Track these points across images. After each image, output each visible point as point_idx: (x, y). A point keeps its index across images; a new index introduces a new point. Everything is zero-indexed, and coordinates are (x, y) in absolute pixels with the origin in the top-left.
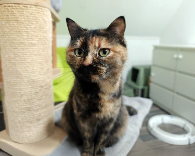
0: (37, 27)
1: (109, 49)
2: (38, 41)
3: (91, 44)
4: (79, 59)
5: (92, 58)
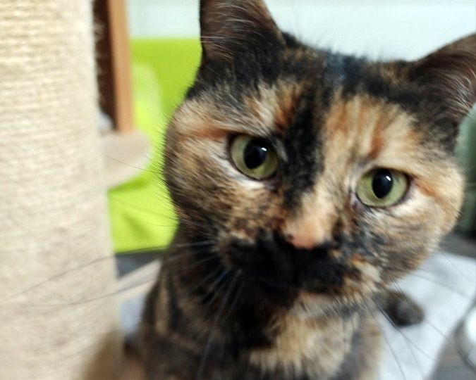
1: (409, 178)
2: (30, 55)
3: (339, 136)
4: (253, 195)
5: (332, 211)
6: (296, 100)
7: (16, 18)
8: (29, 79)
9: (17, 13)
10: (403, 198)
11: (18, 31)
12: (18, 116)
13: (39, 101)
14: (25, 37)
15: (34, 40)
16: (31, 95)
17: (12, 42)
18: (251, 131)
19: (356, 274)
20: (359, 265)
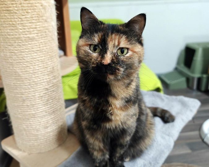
0: (34, 16)
1: (128, 49)
3: (111, 42)
4: (96, 56)
5: (111, 57)
6: (102, 36)
7: (33, 23)
8: (36, 41)
9: (33, 21)
10: (127, 53)
11: (34, 26)
12: (33, 52)
13: (39, 48)
14: (36, 28)
15: (38, 29)
16: (37, 46)
17: (32, 30)
18: (94, 44)
19: (119, 70)
20: (119, 68)
